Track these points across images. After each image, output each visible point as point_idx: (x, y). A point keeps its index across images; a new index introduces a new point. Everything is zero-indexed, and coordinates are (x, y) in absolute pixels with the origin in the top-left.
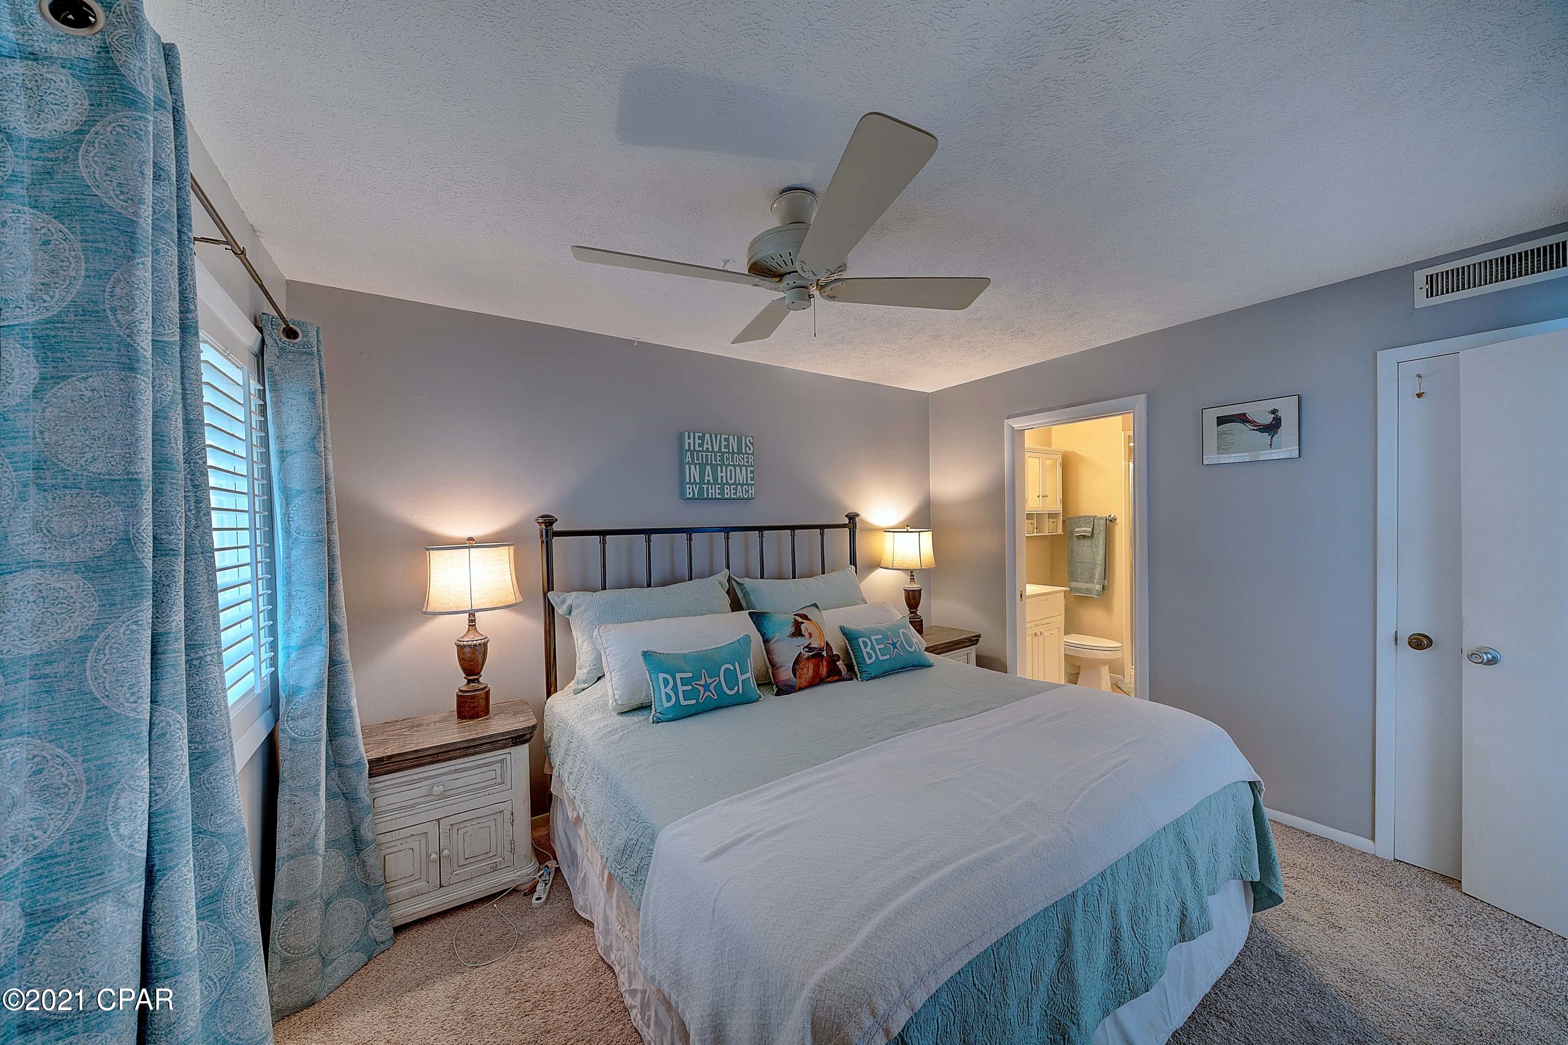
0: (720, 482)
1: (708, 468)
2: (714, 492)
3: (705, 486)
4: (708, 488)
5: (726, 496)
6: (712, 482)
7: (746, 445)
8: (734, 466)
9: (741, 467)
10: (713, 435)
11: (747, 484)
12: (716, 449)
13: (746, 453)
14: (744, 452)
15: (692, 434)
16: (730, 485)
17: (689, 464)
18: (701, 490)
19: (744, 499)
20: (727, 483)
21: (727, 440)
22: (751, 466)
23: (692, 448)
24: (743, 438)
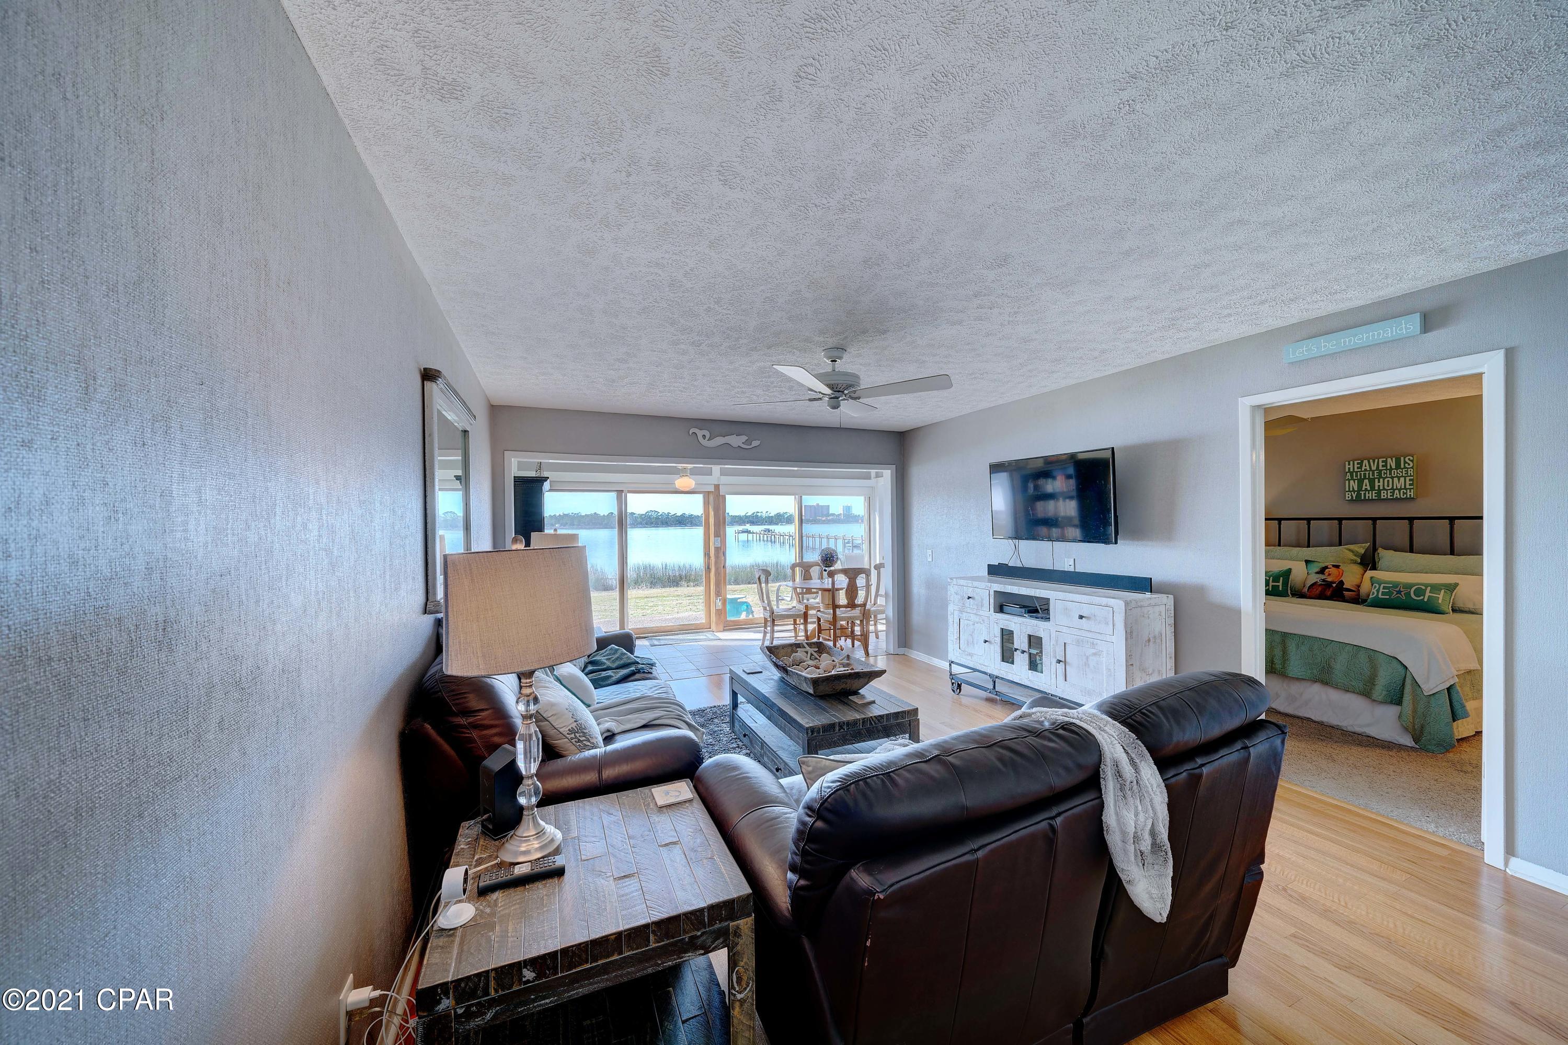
0: (1377, 488)
1: (1366, 481)
2: (1372, 495)
3: (1363, 493)
4: (1365, 494)
5: (1382, 497)
6: (1369, 489)
7: (1405, 462)
8: (1392, 478)
9: (1399, 478)
10: (1371, 461)
11: (1405, 488)
12: (1374, 468)
13: (1405, 467)
14: (1402, 466)
15: (1351, 462)
16: (1387, 490)
17: (1348, 479)
18: (1359, 495)
19: (1401, 499)
20: (1384, 489)
21: (1386, 462)
22: (1411, 476)
23: (1351, 470)
24: (1402, 458)
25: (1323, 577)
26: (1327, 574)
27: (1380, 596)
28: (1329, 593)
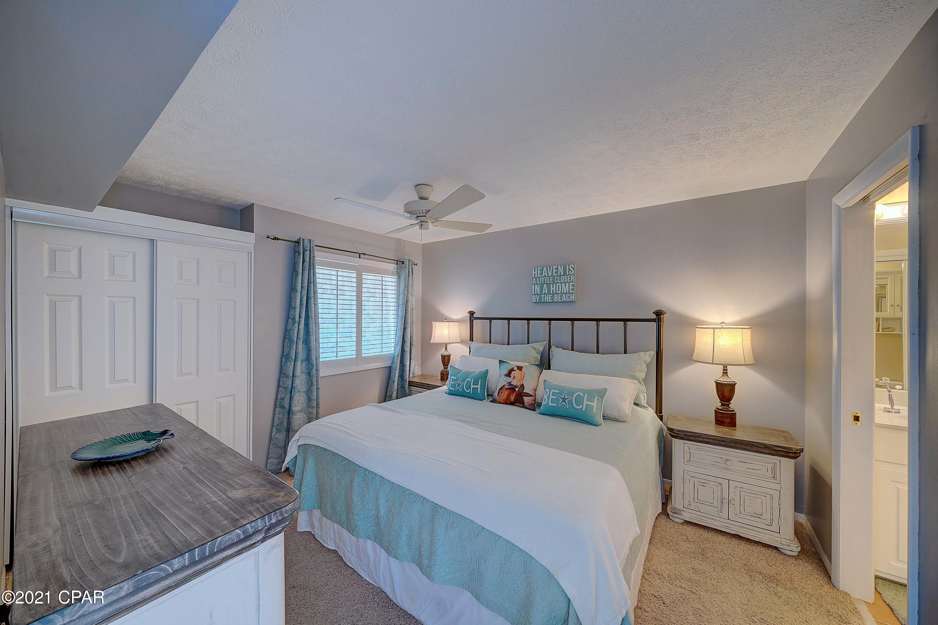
0: (551, 292)
1: (545, 286)
2: (548, 298)
3: (543, 296)
4: (544, 297)
5: (555, 301)
6: (547, 293)
7: (569, 270)
8: (561, 283)
9: (565, 283)
10: (548, 267)
11: (569, 293)
12: (550, 275)
13: (569, 274)
14: (567, 274)
15: (536, 269)
16: (558, 294)
17: (534, 284)
18: (540, 298)
19: (567, 302)
20: (556, 293)
21: (557, 269)
22: (573, 282)
23: (536, 276)
24: (567, 266)
25: (509, 380)
26: (512, 377)
27: (550, 404)
28: (512, 398)
